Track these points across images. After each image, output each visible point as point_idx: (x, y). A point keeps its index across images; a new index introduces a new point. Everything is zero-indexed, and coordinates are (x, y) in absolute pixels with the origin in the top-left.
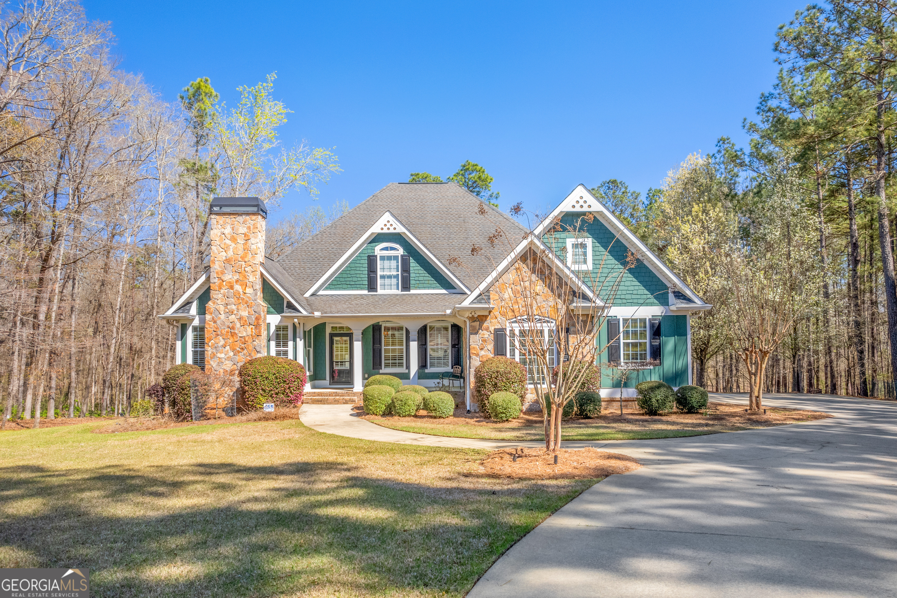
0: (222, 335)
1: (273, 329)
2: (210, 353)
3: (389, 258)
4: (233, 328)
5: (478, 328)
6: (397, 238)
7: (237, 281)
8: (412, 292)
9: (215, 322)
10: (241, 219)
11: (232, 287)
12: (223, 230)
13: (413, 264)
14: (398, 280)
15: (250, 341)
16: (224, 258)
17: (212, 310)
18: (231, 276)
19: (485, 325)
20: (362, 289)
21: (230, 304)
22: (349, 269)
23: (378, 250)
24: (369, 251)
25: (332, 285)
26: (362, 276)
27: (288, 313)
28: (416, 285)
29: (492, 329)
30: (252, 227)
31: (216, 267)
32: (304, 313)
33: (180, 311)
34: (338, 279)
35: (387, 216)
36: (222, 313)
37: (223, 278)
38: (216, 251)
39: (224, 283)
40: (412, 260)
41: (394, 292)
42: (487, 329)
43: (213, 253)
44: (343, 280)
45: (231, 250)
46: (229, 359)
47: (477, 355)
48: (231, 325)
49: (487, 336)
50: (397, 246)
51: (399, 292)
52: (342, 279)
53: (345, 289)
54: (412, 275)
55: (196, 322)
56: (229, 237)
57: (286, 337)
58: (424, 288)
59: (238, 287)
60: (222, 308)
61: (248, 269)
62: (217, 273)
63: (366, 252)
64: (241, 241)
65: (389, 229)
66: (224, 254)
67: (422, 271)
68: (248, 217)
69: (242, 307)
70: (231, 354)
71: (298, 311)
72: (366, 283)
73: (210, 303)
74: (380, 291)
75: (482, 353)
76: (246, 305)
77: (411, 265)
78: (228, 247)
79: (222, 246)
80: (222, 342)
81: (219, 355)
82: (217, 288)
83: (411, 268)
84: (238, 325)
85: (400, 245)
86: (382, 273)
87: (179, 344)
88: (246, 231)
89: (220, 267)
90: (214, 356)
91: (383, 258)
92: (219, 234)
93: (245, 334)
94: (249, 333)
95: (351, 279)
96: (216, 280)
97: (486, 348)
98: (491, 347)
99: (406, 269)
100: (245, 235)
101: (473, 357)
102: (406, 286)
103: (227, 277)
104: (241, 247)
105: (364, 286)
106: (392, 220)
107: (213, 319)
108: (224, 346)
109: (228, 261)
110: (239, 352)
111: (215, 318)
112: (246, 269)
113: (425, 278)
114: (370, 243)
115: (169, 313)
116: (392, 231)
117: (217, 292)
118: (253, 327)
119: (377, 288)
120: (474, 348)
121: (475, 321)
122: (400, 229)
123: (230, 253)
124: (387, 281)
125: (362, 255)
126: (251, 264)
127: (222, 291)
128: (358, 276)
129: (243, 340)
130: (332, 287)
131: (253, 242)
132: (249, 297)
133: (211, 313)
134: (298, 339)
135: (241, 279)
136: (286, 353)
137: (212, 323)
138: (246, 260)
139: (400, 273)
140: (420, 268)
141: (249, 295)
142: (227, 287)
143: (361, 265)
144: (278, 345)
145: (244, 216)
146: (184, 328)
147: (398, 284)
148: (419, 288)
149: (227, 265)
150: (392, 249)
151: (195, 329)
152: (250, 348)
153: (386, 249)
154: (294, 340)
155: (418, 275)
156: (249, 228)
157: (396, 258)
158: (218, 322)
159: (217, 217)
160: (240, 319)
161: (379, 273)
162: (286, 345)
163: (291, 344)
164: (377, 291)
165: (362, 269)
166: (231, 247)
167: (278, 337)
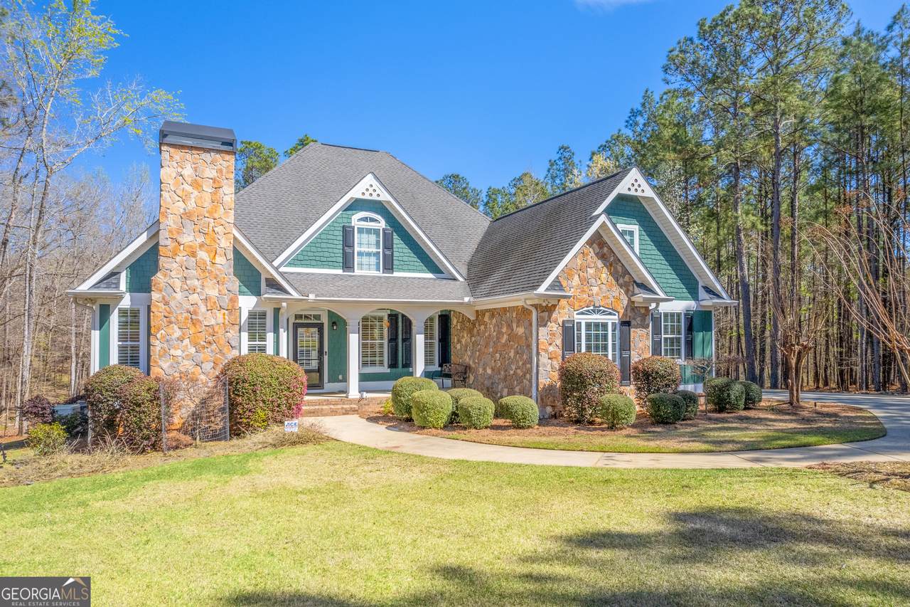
0: (178, 322)
1: (245, 316)
2: (158, 348)
3: (369, 231)
4: (195, 313)
5: (546, 319)
6: (379, 207)
7: (201, 246)
8: (396, 274)
9: (166, 303)
10: (208, 157)
11: (193, 254)
12: (180, 170)
13: (397, 240)
14: (379, 259)
15: (221, 331)
16: (182, 211)
17: (162, 285)
18: (191, 238)
19: (554, 315)
20: (335, 267)
21: (191, 279)
22: (319, 241)
23: (356, 219)
24: (345, 220)
25: (296, 261)
26: (335, 251)
27: (269, 295)
28: (400, 267)
29: (560, 321)
30: (224, 170)
31: (169, 223)
32: (295, 295)
33: (102, 285)
34: (305, 253)
35: (369, 179)
36: (178, 290)
37: (180, 239)
38: (169, 199)
39: (182, 247)
40: (395, 236)
41: (374, 273)
42: (556, 321)
43: (165, 202)
44: (312, 254)
45: (193, 200)
46: (188, 357)
47: (546, 351)
48: (192, 309)
49: (555, 329)
50: (378, 217)
51: (380, 274)
52: (310, 254)
53: (313, 266)
54: (395, 254)
55: (126, 303)
56: (189, 180)
57: (263, 325)
58: (409, 270)
59: (203, 255)
60: (178, 284)
61: (219, 229)
62: (170, 232)
63: (340, 221)
64: (208, 188)
65: (371, 195)
66: (181, 204)
67: (407, 250)
68: (218, 156)
69: (209, 283)
70: (193, 350)
71: (286, 292)
72: (341, 260)
73: (159, 274)
74: (357, 272)
75: (551, 349)
76: (215, 281)
77: (395, 241)
78: (188, 195)
79: (179, 192)
80: (178, 333)
81: (173, 352)
82: (170, 254)
83: (395, 246)
84: (203, 309)
85: (382, 216)
86: (359, 249)
87: (96, 335)
88: (216, 174)
89: (174, 223)
90: (164, 353)
91: (361, 231)
92: (174, 175)
93: (213, 322)
94: (220, 320)
95: (321, 254)
96: (169, 242)
97: (554, 343)
98: (559, 341)
99: (388, 245)
100: (214, 180)
101: (542, 353)
102: (389, 265)
103: (186, 239)
104: (207, 197)
105: (337, 264)
106: (376, 184)
107: (164, 299)
108: (181, 339)
109: (187, 215)
110: (204, 347)
111: (167, 298)
112: (216, 229)
113: (410, 259)
114: (345, 210)
115: (84, 287)
116: (375, 197)
117: (170, 260)
118: (226, 312)
119: (353, 268)
120: (543, 342)
121: (544, 311)
122: (385, 197)
123: (191, 205)
124: (365, 260)
125: (335, 225)
126: (223, 222)
127: (178, 259)
128: (331, 250)
129: (211, 331)
130: (296, 262)
131: (226, 192)
132: (220, 270)
133: (161, 291)
134: (281, 330)
135: (208, 243)
136: (263, 349)
137: (161, 305)
138: (216, 216)
139: (381, 250)
140: (404, 246)
141: (219, 266)
142: (185, 253)
143: (335, 238)
144: (252, 338)
145: (212, 154)
146: (105, 311)
147: (378, 264)
148: (404, 270)
149: (186, 222)
150: (372, 220)
151: (123, 313)
152: (221, 342)
153: (365, 219)
154: (276, 331)
155: (402, 254)
156: (220, 171)
157: (376, 232)
158: (172, 304)
159: (172, 150)
160: (206, 300)
161: (357, 249)
162: (263, 338)
163: (270, 336)
164: (354, 272)
165: (335, 242)
166: (192, 196)
167: (251, 326)
